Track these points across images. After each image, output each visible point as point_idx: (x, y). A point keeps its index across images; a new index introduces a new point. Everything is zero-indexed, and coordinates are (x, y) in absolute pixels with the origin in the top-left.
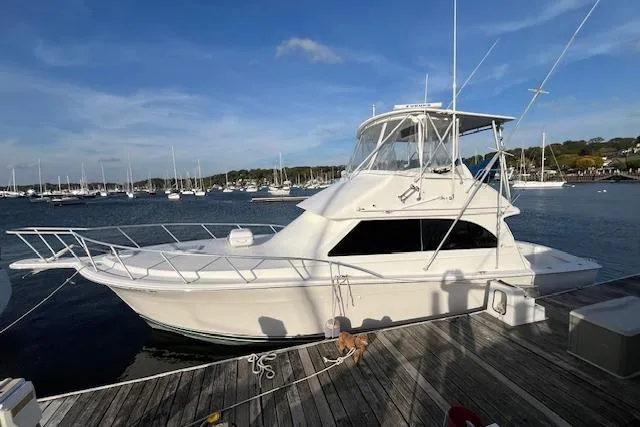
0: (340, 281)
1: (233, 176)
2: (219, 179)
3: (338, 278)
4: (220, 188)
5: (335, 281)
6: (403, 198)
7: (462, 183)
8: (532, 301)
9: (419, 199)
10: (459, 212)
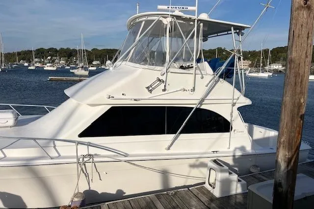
0: (85, 159)
1: (41, 53)
2: (26, 55)
3: (84, 156)
4: (26, 64)
5: (81, 160)
6: (150, 89)
7: (202, 78)
8: (235, 177)
9: (164, 90)
10: (197, 102)
